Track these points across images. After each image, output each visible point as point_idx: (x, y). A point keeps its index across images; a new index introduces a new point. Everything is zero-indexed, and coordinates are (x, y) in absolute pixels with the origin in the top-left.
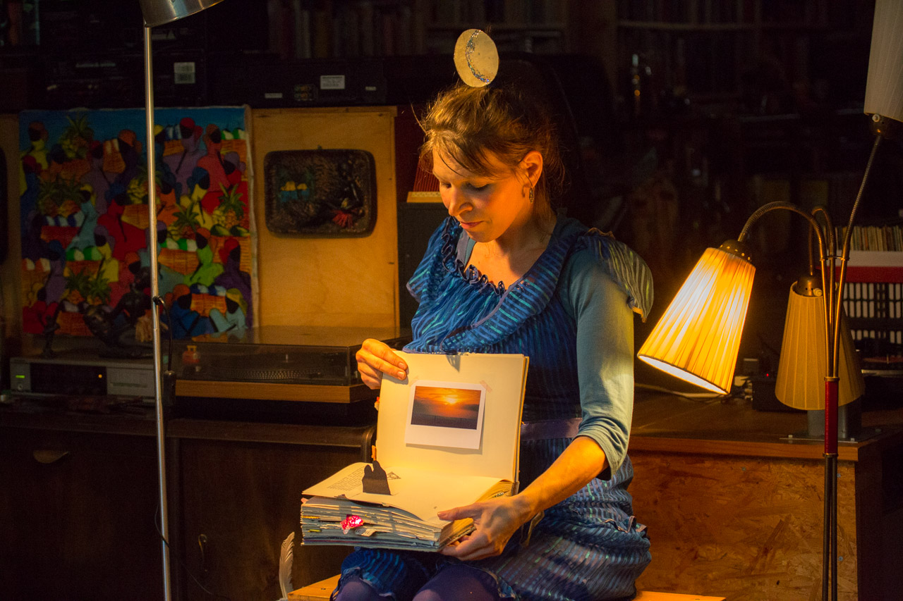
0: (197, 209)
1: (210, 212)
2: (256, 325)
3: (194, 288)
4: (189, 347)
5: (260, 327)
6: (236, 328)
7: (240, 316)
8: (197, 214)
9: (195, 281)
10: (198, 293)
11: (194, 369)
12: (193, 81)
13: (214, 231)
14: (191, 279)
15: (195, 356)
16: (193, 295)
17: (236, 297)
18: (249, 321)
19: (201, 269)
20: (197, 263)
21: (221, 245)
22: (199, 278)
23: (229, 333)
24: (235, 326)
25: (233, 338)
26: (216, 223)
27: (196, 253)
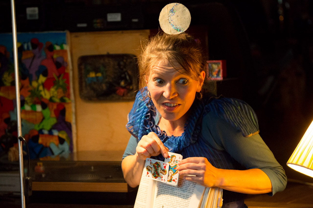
0: (41, 88)
1: (49, 89)
2: (75, 150)
3: (41, 132)
4: (38, 164)
5: (78, 152)
6: (64, 153)
7: (66, 146)
8: (41, 91)
9: (41, 127)
10: (43, 134)
11: (41, 175)
12: (37, 18)
13: (51, 100)
14: (39, 126)
15: (42, 168)
16: (40, 135)
17: (63, 135)
18: (71, 149)
19: (44, 121)
20: (41, 118)
21: (55, 107)
22: (43, 126)
23: (61, 156)
24: (63, 151)
25: (63, 158)
26: (52, 95)
27: (41, 112)
